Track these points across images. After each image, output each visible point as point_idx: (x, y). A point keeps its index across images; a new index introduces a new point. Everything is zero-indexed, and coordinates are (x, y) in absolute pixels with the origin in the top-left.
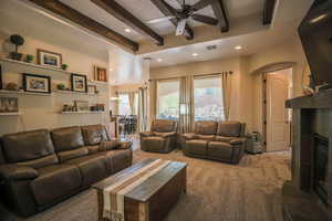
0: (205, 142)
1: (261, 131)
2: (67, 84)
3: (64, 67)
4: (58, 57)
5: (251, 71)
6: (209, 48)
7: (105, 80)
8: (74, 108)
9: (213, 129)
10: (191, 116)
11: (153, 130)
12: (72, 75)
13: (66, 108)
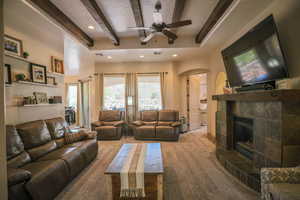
0: (153, 127)
1: (186, 116)
3: (25, 55)
4: (18, 43)
7: (62, 72)
10: (135, 106)
11: (100, 120)
12: (31, 64)
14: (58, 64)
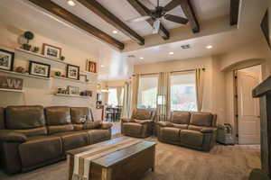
0: (178, 130)
2: (63, 72)
3: (62, 58)
4: (59, 50)
5: (222, 69)
6: (183, 47)
7: (95, 72)
8: (66, 92)
9: (186, 118)
10: (167, 106)
11: (134, 117)
12: (68, 65)
13: (60, 91)
14: (92, 66)
